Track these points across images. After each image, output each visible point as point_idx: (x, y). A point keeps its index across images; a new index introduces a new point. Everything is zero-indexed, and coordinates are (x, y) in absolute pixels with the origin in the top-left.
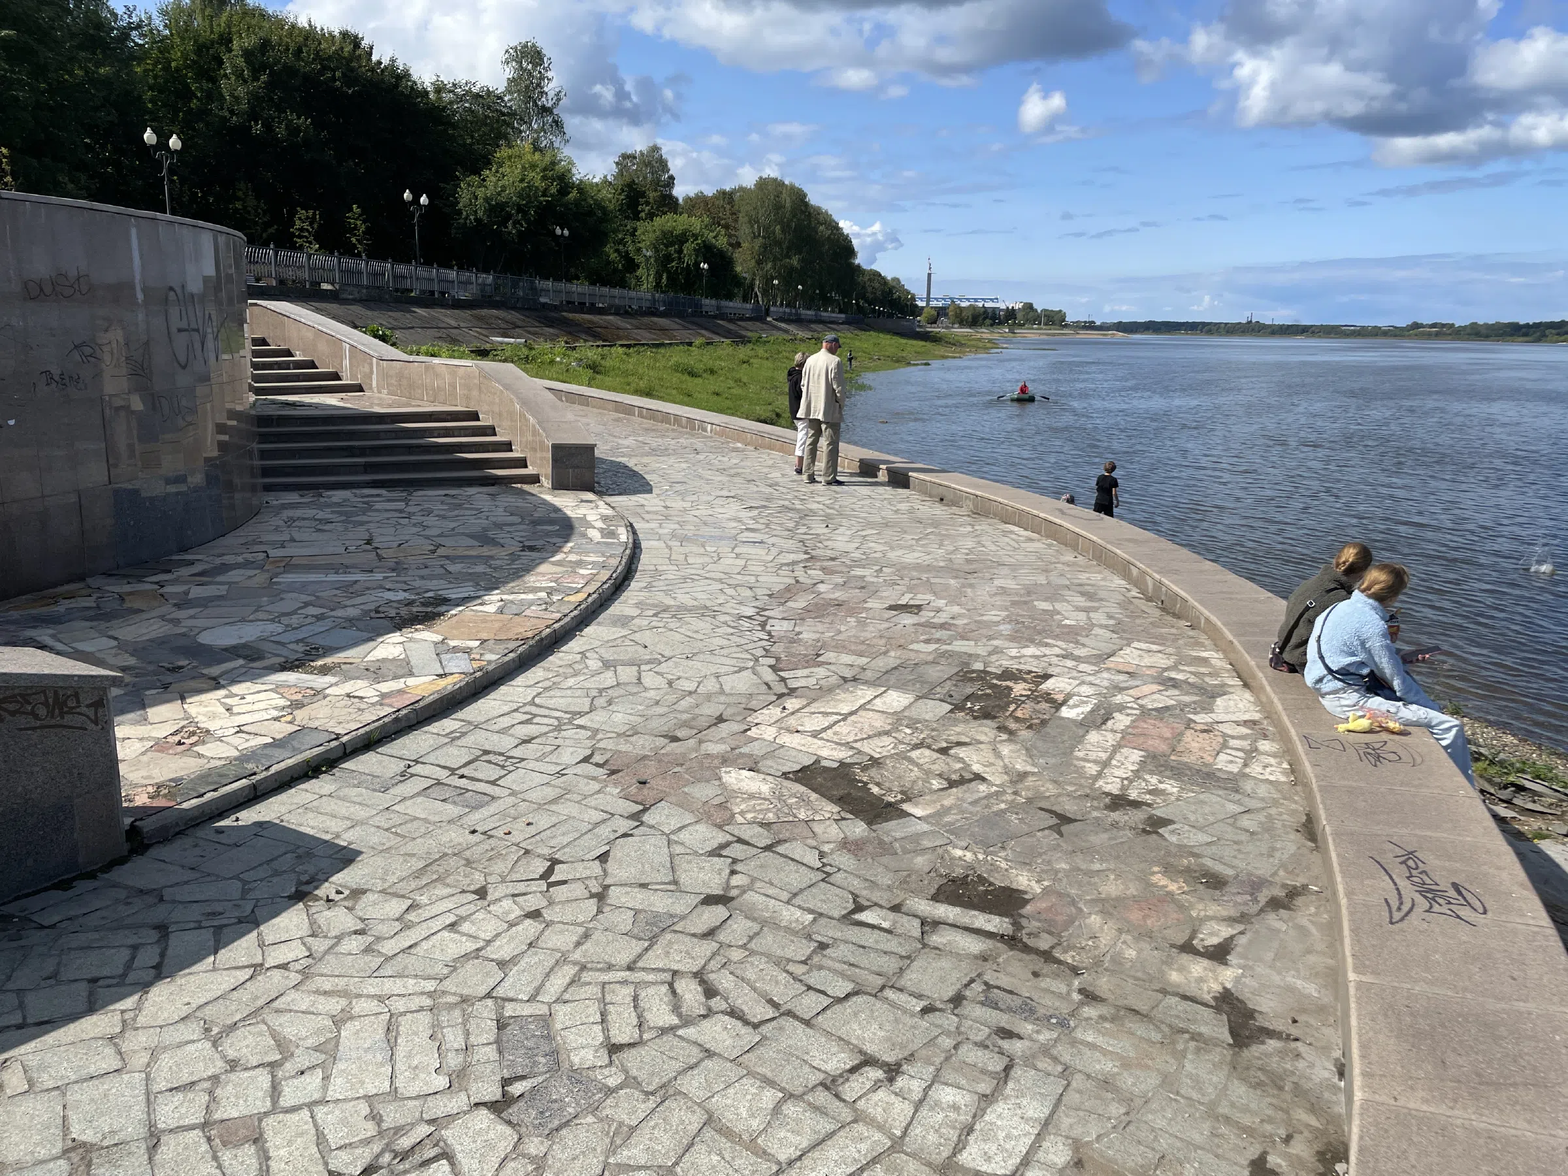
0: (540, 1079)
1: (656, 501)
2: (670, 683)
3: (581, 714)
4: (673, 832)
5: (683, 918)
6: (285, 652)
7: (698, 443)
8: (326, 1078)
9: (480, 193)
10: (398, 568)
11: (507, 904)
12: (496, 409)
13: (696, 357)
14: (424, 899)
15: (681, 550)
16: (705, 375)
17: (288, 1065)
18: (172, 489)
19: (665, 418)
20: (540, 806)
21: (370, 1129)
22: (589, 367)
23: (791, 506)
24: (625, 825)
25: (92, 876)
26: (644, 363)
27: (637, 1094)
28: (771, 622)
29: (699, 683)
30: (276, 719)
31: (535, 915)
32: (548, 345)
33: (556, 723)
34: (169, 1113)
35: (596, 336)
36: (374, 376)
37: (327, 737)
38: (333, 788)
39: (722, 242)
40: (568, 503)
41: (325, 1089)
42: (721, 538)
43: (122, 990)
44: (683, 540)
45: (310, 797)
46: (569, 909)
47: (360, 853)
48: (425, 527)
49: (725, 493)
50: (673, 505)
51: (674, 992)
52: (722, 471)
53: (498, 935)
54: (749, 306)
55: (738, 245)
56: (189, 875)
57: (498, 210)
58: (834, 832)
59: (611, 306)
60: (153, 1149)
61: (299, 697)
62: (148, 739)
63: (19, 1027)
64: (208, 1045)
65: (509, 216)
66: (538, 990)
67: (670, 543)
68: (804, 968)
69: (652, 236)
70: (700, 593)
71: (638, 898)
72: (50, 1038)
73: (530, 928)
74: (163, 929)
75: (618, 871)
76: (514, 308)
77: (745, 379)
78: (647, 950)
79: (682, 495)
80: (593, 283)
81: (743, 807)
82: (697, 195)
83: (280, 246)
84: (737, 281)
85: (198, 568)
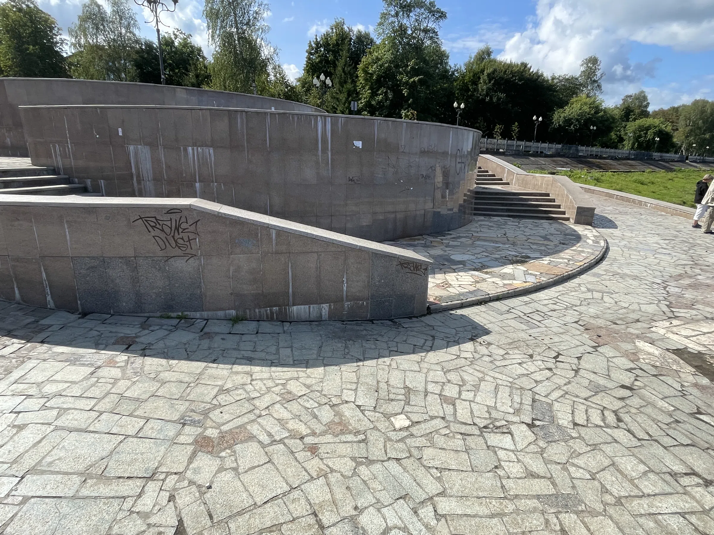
0: (546, 423)
1: (619, 232)
2: (616, 302)
3: (576, 306)
4: (610, 357)
5: (610, 389)
6: (475, 265)
7: (642, 211)
8: (475, 395)
9: (562, 115)
10: (514, 244)
11: (540, 363)
12: (557, 193)
13: (645, 177)
14: (511, 352)
15: (628, 252)
16: (649, 184)
17: (464, 387)
18: (449, 212)
19: (628, 200)
20: (556, 334)
21: (487, 416)
22: (595, 179)
23: (687, 241)
24: (590, 350)
25: (417, 317)
26: (621, 179)
27: (583, 443)
28: (669, 287)
29: (630, 305)
30: (471, 285)
31: (550, 369)
32: (580, 171)
33: (565, 307)
34: (431, 387)
35: (600, 168)
36: (514, 180)
37: (485, 294)
38: (485, 310)
39: (669, 129)
40: (580, 229)
41: (474, 398)
42: (648, 250)
43: (422, 350)
44: (630, 248)
45: (478, 311)
46: (563, 371)
47: (491, 332)
48: (524, 232)
49: (653, 232)
50: (627, 234)
51: (603, 414)
52: (653, 223)
53: (536, 372)
54: (677, 156)
55: (677, 129)
56: (441, 324)
57: (568, 121)
58: (691, 378)
59: (609, 156)
60: (426, 396)
61: (478, 280)
62: (435, 283)
63: (396, 351)
64: (443, 373)
65: (572, 123)
66: (549, 394)
67: (623, 249)
68: (667, 427)
69: (634, 128)
70: (635, 270)
71: (592, 377)
72: (403, 357)
73: (548, 373)
74: (433, 337)
75: (583, 364)
76: (568, 157)
77: (669, 187)
78: (593, 395)
79: (632, 231)
80: (603, 147)
81: (644, 357)
82: (659, 110)
83: (489, 137)
84: (673, 145)
85: (452, 236)
